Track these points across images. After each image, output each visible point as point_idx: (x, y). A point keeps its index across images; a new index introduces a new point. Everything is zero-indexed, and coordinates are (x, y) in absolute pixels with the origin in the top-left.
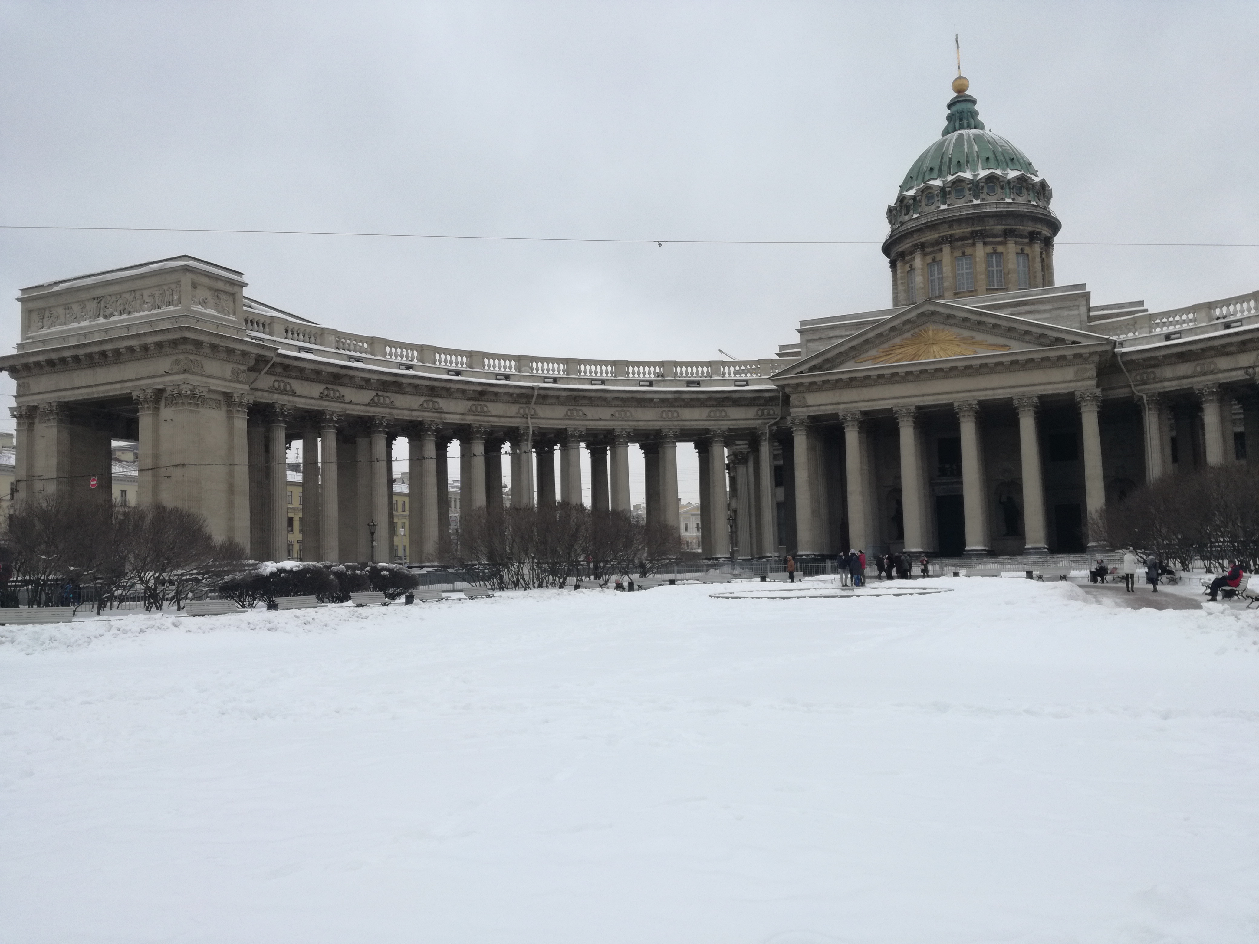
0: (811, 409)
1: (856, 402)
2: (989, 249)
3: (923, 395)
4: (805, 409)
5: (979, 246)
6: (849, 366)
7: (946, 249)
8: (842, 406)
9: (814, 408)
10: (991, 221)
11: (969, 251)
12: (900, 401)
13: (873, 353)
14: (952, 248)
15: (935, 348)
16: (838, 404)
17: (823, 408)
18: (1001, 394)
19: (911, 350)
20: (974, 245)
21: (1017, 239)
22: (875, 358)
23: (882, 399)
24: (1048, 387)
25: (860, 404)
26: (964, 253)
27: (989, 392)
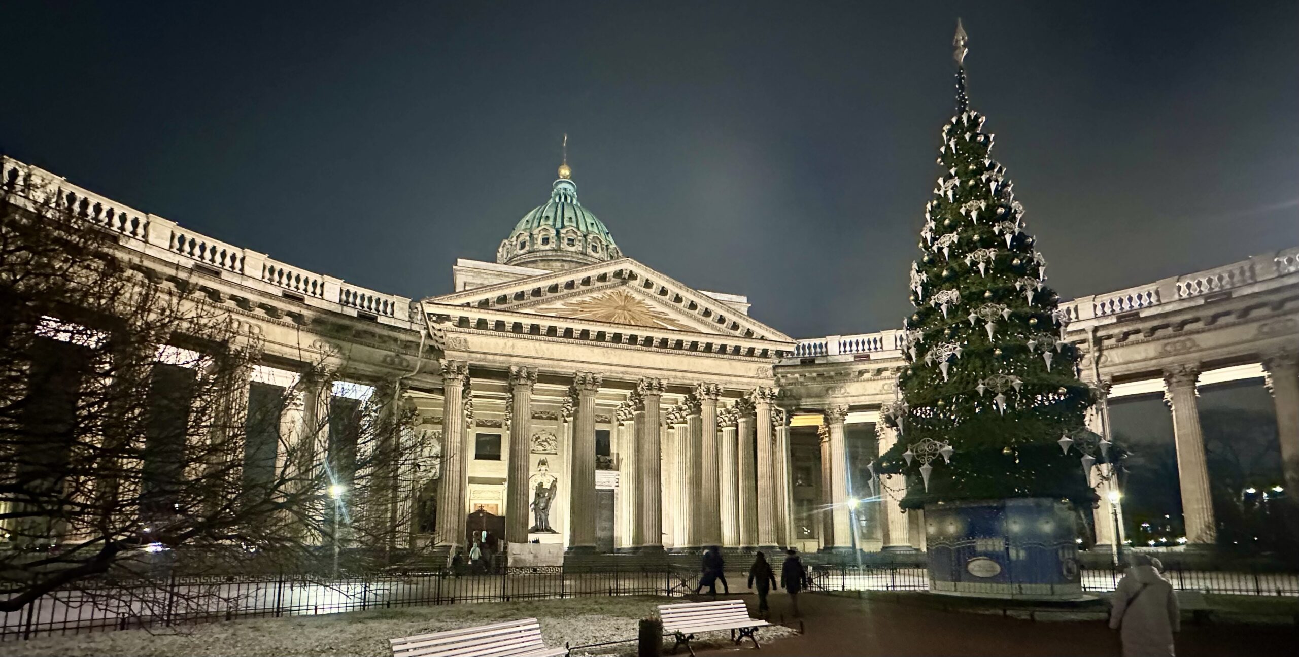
0: (474, 355)
1: (534, 358)
3: (611, 365)
4: (466, 354)
8: (514, 359)
9: (478, 355)
12: (585, 366)
15: (627, 315)
16: (511, 356)
17: (490, 357)
19: (600, 312)
23: (565, 361)
24: (733, 379)
25: (537, 361)
27: (680, 374)
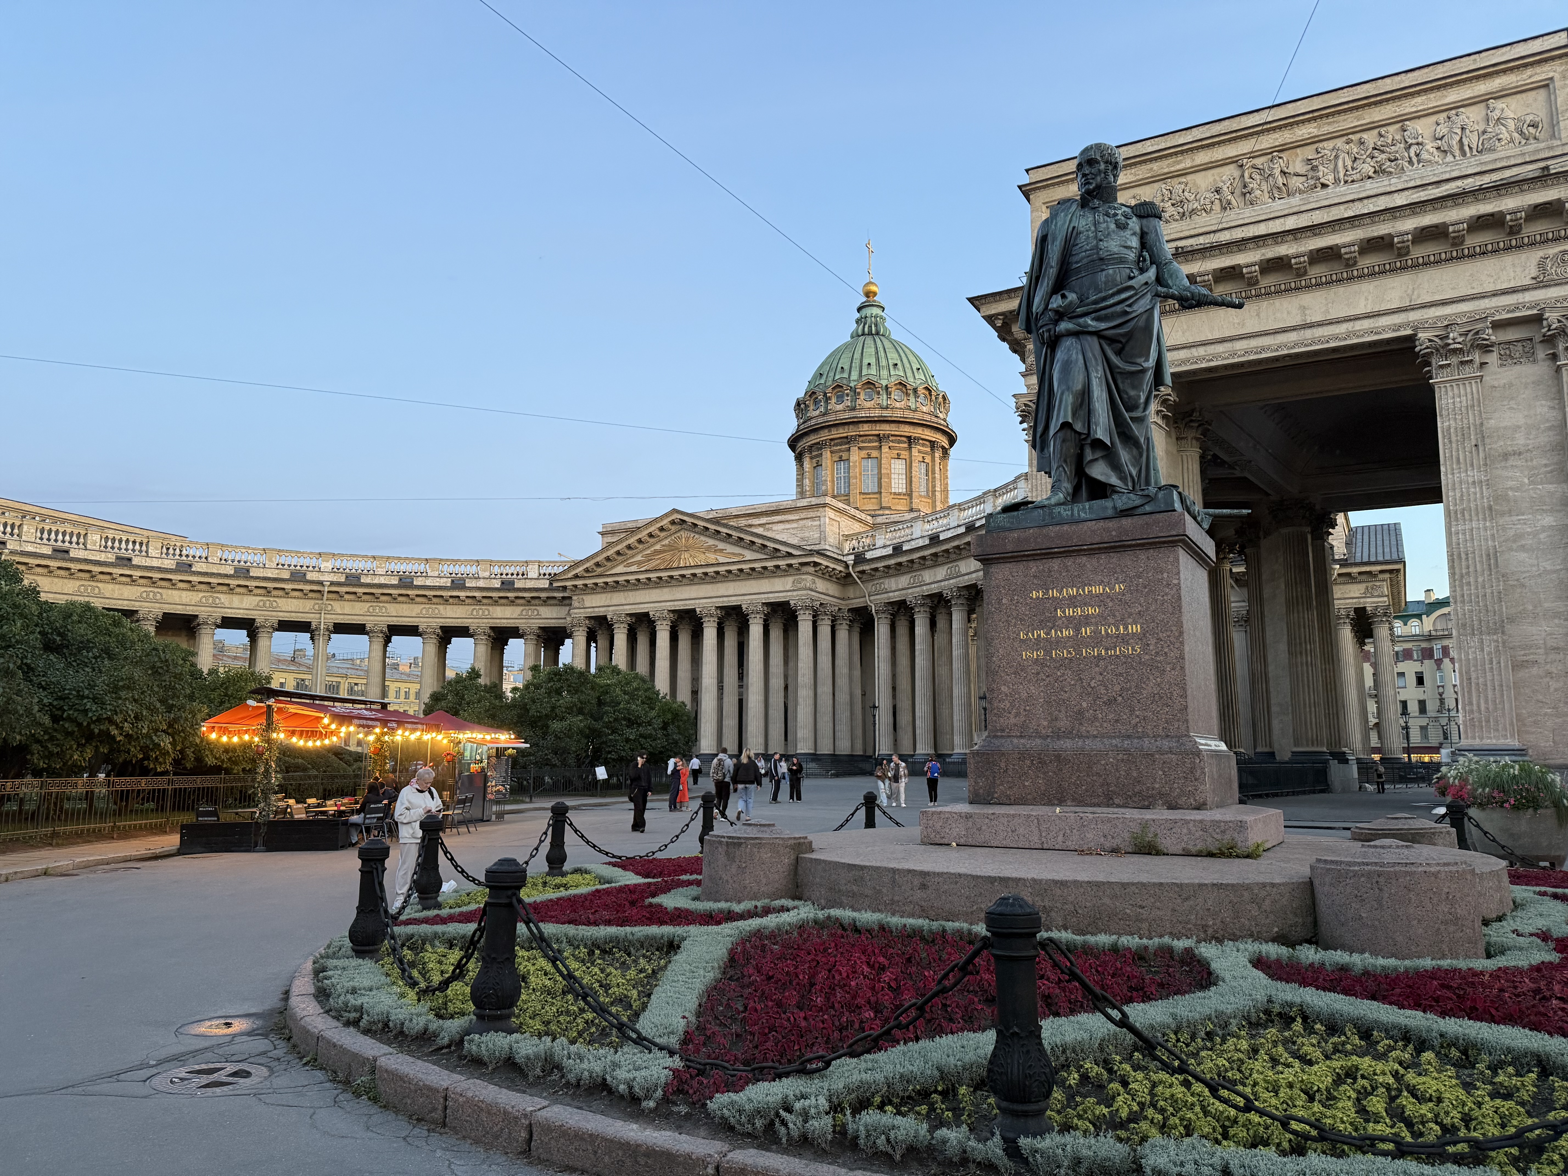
0: (588, 610)
1: (623, 605)
2: (864, 453)
3: (674, 600)
4: (582, 611)
5: (854, 450)
6: (620, 569)
7: (827, 454)
8: (612, 609)
9: (592, 610)
10: (866, 427)
11: (845, 455)
12: (658, 605)
13: (639, 558)
14: (831, 452)
15: (687, 555)
16: (607, 606)
17: (597, 609)
18: (733, 601)
19: (667, 556)
20: (849, 450)
21: (891, 444)
22: (639, 563)
23: (643, 603)
24: (771, 595)
25: (627, 607)
26: (841, 457)
27: (725, 599)
